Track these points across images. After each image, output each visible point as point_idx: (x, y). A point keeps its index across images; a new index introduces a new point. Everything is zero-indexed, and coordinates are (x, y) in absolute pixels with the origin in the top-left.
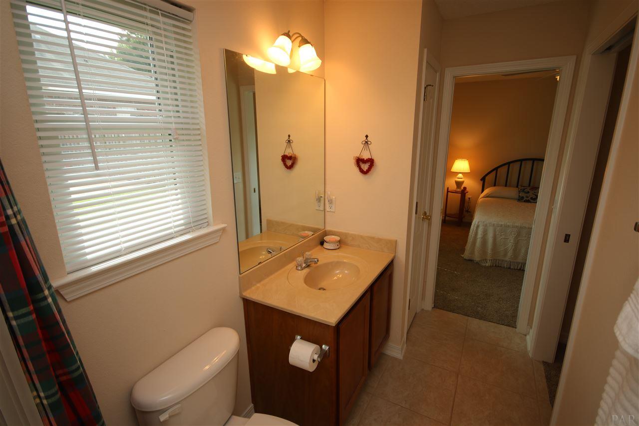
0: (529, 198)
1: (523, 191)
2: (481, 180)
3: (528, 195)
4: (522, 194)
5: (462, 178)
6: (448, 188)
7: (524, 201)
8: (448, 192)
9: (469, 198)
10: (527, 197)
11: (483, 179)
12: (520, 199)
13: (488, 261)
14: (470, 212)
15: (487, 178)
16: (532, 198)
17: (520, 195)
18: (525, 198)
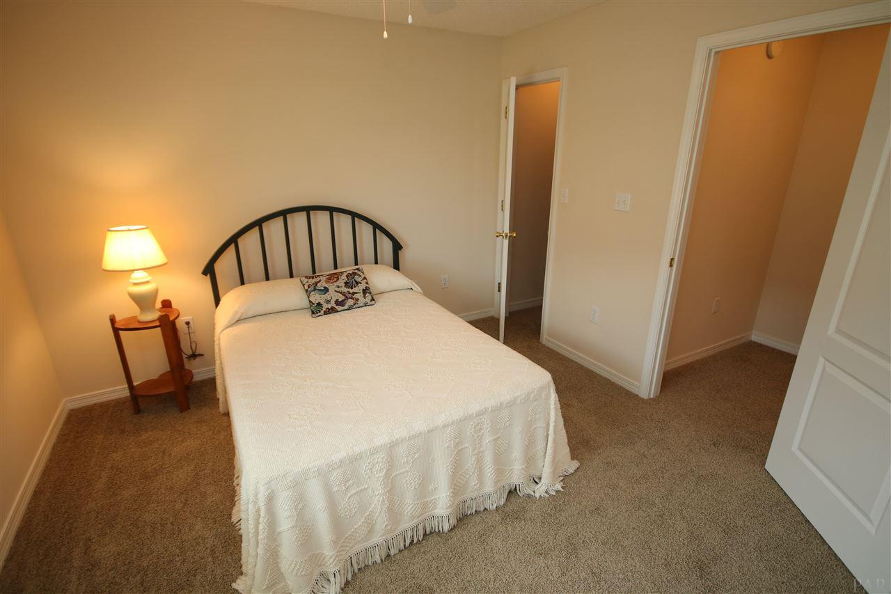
0: (333, 304)
1: (315, 290)
2: (205, 273)
3: (327, 296)
4: (316, 298)
5: (147, 282)
6: (113, 320)
7: (325, 313)
8: (116, 331)
9: (188, 323)
10: (328, 302)
11: (209, 270)
12: (316, 310)
13: (332, 579)
14: (201, 355)
15: (218, 266)
16: (337, 303)
17: (312, 299)
18: (325, 306)
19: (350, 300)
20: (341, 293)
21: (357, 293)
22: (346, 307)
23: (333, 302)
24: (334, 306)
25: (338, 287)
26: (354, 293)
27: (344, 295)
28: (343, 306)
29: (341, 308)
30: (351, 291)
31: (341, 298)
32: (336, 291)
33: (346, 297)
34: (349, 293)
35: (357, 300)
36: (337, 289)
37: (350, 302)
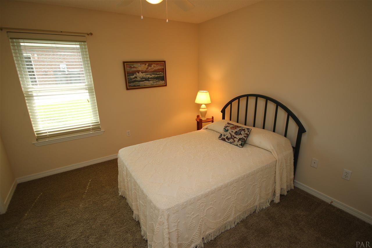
1: (225, 129)
3: (226, 133)
5: (205, 108)
12: (220, 136)
16: (227, 138)
18: (223, 137)
19: (232, 139)
20: (231, 134)
21: (237, 138)
22: (229, 141)
23: (226, 136)
24: (225, 138)
25: (232, 132)
26: (235, 137)
27: (231, 136)
28: (228, 140)
29: (227, 140)
30: (235, 136)
31: (229, 136)
32: (230, 133)
33: (231, 137)
34: (234, 136)
35: (235, 141)
36: (231, 133)
37: (231, 140)
